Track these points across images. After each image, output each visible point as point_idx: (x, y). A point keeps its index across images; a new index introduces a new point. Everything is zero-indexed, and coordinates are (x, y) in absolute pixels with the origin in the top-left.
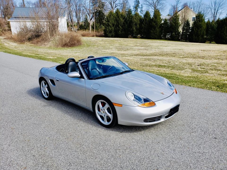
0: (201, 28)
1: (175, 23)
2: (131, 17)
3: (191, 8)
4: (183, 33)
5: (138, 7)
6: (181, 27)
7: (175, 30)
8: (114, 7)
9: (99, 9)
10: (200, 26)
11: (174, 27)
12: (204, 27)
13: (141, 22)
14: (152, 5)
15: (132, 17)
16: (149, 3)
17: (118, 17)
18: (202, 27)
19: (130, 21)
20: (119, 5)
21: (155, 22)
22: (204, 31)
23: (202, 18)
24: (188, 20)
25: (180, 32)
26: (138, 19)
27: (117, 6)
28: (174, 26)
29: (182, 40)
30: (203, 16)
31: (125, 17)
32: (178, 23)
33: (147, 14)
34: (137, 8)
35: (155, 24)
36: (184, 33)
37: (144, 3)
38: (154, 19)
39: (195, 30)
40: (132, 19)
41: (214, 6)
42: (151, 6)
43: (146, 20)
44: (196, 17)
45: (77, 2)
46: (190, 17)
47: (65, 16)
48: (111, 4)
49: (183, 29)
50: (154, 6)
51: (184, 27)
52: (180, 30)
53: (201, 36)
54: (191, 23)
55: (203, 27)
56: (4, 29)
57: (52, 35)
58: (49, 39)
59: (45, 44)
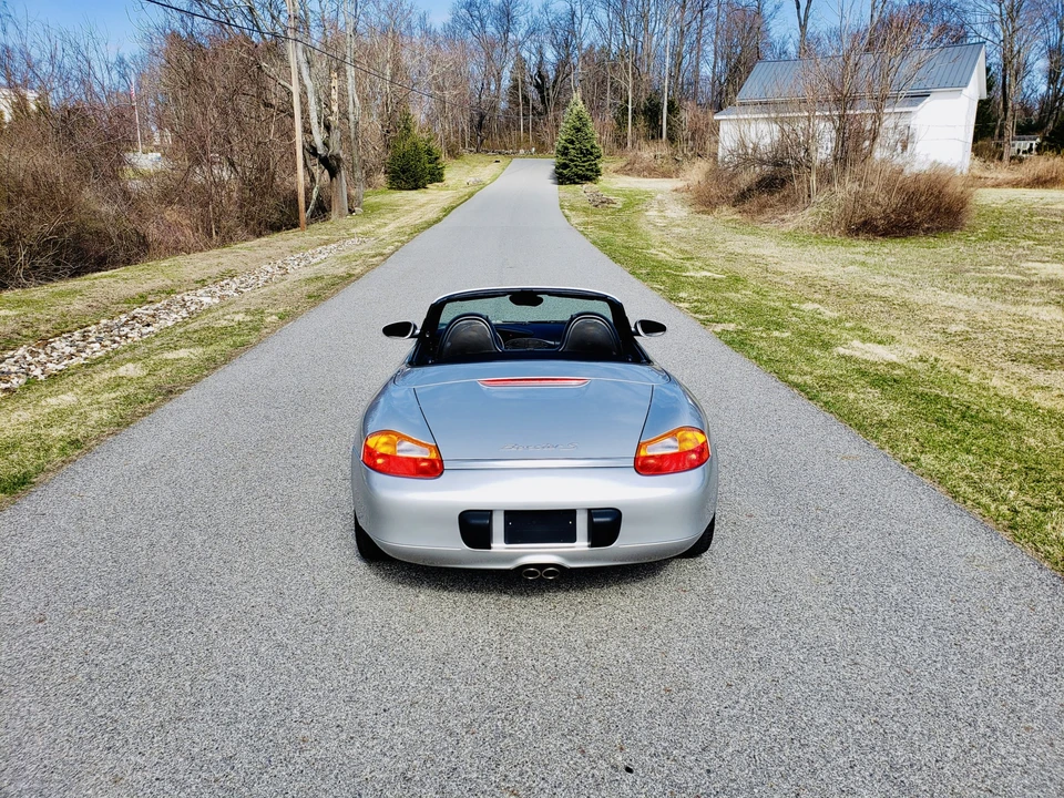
47: (966, 86)
56: (701, 153)
57: (826, 178)
58: (809, 196)
59: (783, 216)
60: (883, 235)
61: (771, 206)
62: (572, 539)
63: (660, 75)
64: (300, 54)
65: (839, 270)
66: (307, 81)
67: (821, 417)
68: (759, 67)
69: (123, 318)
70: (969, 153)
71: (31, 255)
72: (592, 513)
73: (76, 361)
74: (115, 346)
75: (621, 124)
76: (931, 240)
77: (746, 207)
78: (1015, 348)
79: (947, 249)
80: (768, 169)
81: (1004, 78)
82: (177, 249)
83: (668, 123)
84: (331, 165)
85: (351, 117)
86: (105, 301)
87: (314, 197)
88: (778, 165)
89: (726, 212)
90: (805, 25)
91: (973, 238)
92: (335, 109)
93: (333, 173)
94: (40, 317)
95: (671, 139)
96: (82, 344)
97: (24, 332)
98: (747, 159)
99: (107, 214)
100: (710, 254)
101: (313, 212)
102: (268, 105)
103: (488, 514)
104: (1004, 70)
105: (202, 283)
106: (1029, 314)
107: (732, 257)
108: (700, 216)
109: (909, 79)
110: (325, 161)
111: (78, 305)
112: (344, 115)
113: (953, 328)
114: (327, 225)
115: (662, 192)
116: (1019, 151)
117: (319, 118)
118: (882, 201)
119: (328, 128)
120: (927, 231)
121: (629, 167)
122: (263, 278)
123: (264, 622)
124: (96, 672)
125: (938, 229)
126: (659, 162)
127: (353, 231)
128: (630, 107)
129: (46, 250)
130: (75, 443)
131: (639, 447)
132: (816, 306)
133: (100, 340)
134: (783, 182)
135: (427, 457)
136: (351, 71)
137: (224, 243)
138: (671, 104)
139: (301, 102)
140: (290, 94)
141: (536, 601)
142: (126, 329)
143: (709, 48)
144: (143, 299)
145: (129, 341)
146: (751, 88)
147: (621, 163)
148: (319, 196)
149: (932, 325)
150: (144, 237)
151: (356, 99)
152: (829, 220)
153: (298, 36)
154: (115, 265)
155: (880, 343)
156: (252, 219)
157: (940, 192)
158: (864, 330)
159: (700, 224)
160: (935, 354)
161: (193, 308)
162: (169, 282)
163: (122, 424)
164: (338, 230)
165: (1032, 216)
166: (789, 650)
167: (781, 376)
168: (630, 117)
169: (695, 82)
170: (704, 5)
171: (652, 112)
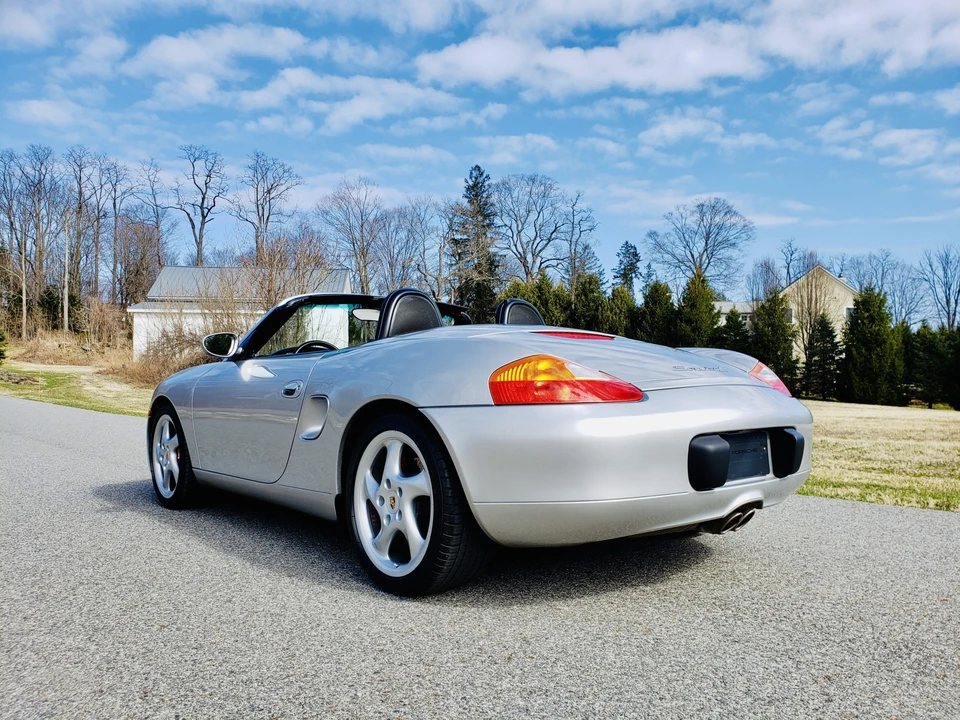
0: (880, 345)
1: (772, 325)
2: (594, 301)
3: (840, 276)
4: (808, 364)
5: (634, 275)
6: (799, 342)
7: (773, 351)
8: (536, 270)
9: (476, 277)
10: (877, 340)
11: (769, 341)
12: (896, 343)
13: (632, 322)
14: (688, 264)
15: (598, 304)
16: (674, 256)
17: (542, 304)
18: (884, 341)
19: (588, 316)
20: (554, 263)
21: (689, 322)
22: (897, 360)
23: (880, 308)
24: (823, 316)
25: (797, 361)
26: (621, 311)
27: (547, 267)
28: (767, 336)
29: (807, 394)
30: (883, 302)
31: (569, 303)
32: (784, 328)
33: (656, 294)
34: (631, 278)
35: (688, 328)
36: (814, 365)
37: (654, 256)
38: (687, 310)
39: (855, 352)
40: (597, 309)
41: (940, 273)
42: (683, 267)
43: (653, 313)
44: (857, 303)
45: (396, 251)
46: (832, 307)
48: (523, 259)
49: (810, 349)
50: (693, 267)
51: (810, 343)
52: (798, 352)
53: (886, 379)
54: (839, 326)
55: (891, 344)
56: (110, 344)
63: (56, 272)
75: (14, 314)
83: (69, 316)
90: (201, 242)
95: (75, 329)
115: (85, 375)
121: (30, 355)
126: (64, 351)
128: (24, 298)
138: (72, 299)
143: (108, 253)
147: (21, 350)
168: (24, 308)
169: (93, 283)
170: (101, 215)
171: (50, 304)
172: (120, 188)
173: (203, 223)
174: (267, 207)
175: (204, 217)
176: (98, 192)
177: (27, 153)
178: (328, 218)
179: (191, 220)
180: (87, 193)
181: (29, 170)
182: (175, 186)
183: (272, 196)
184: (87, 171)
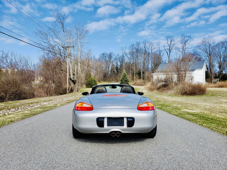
47: (202, 68)
56: (150, 81)
57: (176, 84)
58: (173, 88)
59: (168, 92)
60: (189, 95)
61: (165, 90)
62: (123, 125)
63: (141, 67)
64: (69, 61)
65: (181, 100)
66: (70, 66)
67: (179, 118)
68: (160, 65)
69: (27, 106)
70: (205, 81)
71: (10, 96)
72: (127, 118)
73: (15, 112)
74: (24, 110)
75: (133, 76)
76: (199, 96)
77: (160, 90)
78: (221, 111)
79: (203, 97)
80: (164, 83)
81: (210, 67)
82: (41, 96)
83: (142, 76)
84: (74, 82)
85: (79, 73)
86: (24, 103)
87: (70, 88)
88: (166, 82)
89: (156, 91)
90: (169, 57)
91: (208, 96)
92: (76, 71)
93: (74, 83)
94: (9, 105)
95: (143, 79)
96: (17, 110)
97: (5, 108)
98: (159, 81)
99: (27, 89)
100: (153, 97)
101: (70, 91)
102: (62, 70)
103: (103, 118)
104: (210, 65)
105: (45, 101)
106: (223, 106)
107: (158, 98)
108: (150, 92)
109: (191, 65)
110: (73, 81)
111: (18, 104)
112: (77, 73)
113: (206, 108)
114: (73, 93)
115: (142, 88)
116: (215, 81)
117: (72, 73)
118: (188, 89)
119: (74, 75)
120: (198, 94)
121: (135, 84)
122: (58, 101)
123: (49, 147)
124: (6, 155)
125: (201, 94)
126: (141, 83)
127: (78, 94)
128: (135, 73)
129: (13, 95)
130: (11, 121)
131: (138, 105)
132: (176, 105)
133: (21, 109)
134: (167, 85)
135: (90, 107)
136: (79, 64)
137: (50, 96)
138: (143, 72)
139: (69, 70)
140: (67, 68)
141: (115, 145)
142: (27, 107)
143: (150, 62)
144: (32, 103)
145: (27, 109)
146: (159, 69)
147: (133, 83)
148: (71, 88)
149: (202, 107)
150: (34, 94)
151: (80, 69)
152: (177, 92)
153: (69, 57)
154: (27, 99)
155: (191, 110)
156: (57, 92)
157: (200, 87)
158: (187, 108)
159: (150, 93)
160: (203, 112)
161: (42, 105)
162: (38, 101)
163: (23, 119)
164: (75, 94)
165: (220, 92)
166: (177, 153)
167: (170, 113)
168: (135, 75)
169: (148, 68)
170: (149, 54)
171: (139, 74)
172: (153, 48)
173: (170, 53)
174: (185, 47)
175: (170, 51)
176: (149, 49)
177: (136, 43)
178: (199, 48)
179: (167, 53)
180: (146, 50)
181: (136, 47)
182: (164, 45)
183: (186, 44)
184: (146, 45)
